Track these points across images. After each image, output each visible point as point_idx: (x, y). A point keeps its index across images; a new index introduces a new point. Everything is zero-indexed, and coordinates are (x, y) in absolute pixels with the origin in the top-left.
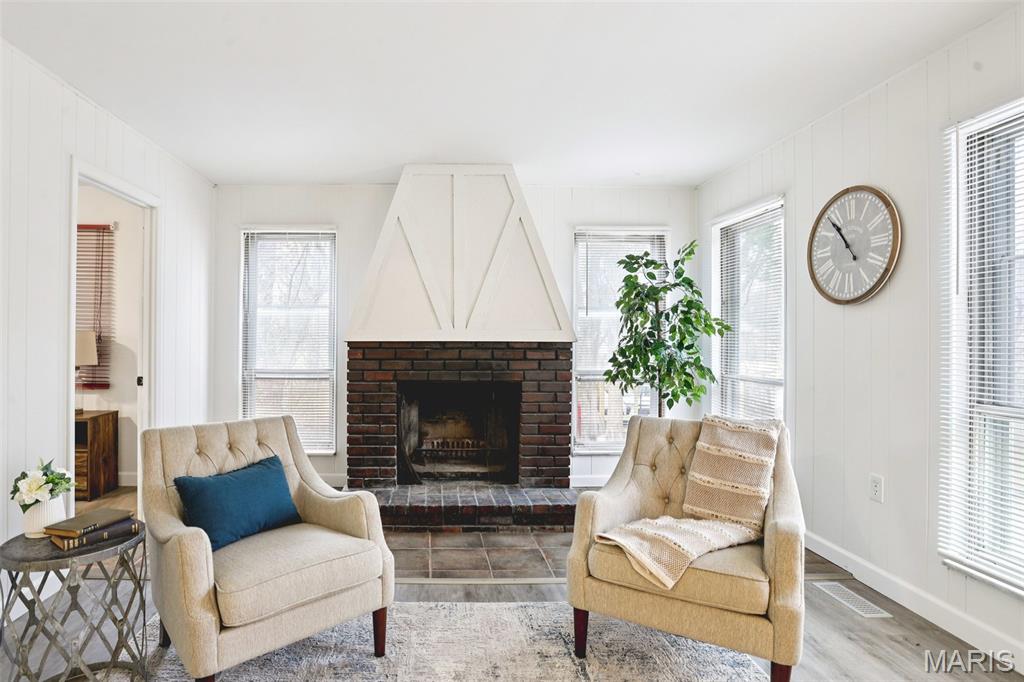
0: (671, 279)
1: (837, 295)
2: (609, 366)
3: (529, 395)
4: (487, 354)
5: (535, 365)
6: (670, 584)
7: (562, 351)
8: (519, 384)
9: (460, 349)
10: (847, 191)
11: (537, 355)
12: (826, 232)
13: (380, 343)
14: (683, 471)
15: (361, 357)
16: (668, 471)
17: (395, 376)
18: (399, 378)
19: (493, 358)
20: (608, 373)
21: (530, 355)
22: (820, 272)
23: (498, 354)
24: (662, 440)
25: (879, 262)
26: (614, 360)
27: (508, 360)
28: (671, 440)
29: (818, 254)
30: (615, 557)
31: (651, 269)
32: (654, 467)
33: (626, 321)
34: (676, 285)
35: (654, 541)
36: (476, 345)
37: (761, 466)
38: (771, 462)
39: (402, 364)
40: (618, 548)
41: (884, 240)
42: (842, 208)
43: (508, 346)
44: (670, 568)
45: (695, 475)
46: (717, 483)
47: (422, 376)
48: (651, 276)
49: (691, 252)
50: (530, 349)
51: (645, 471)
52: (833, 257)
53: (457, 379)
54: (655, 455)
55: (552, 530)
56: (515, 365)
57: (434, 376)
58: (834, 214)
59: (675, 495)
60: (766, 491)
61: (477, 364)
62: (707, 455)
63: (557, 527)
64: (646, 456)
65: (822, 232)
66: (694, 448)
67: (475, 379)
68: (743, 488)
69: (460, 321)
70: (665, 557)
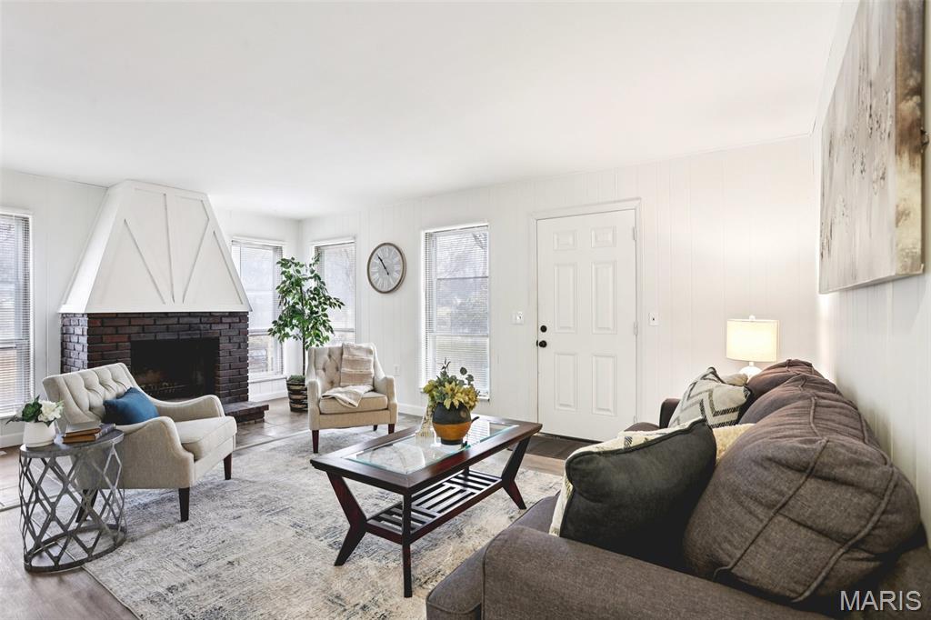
0: (309, 275)
1: (380, 289)
2: (272, 326)
3: (224, 345)
4: (197, 320)
5: (227, 326)
6: (357, 405)
7: (242, 317)
8: (218, 339)
9: (179, 317)
10: (385, 244)
11: (229, 320)
12: (375, 260)
13: (117, 314)
14: (337, 369)
15: (99, 325)
16: (331, 370)
17: (129, 337)
18: (133, 339)
19: (201, 323)
20: (270, 330)
21: (224, 320)
22: (372, 278)
23: (204, 320)
24: (326, 357)
25: (398, 277)
26: (275, 322)
27: (211, 324)
28: (330, 356)
29: (371, 270)
30: (333, 402)
31: (298, 268)
32: (324, 370)
33: (283, 298)
34: (311, 278)
35: (346, 392)
36: (190, 314)
37: (369, 361)
38: (372, 359)
39: (135, 329)
40: (334, 398)
41: (399, 268)
42: (382, 250)
43: (211, 314)
44: (355, 400)
45: (345, 369)
46: (354, 371)
47: (150, 337)
48: (298, 272)
49: (318, 260)
50: (224, 316)
51: (321, 372)
52: (379, 272)
53: (176, 337)
54: (325, 364)
55: (249, 424)
56: (214, 327)
57: (160, 337)
58: (379, 252)
59: (336, 380)
60: (372, 371)
61: (190, 327)
62: (348, 360)
63: (251, 422)
64: (320, 365)
65: (374, 260)
66: (341, 359)
67: (189, 337)
68: (364, 371)
69: (178, 297)
70: (352, 396)
